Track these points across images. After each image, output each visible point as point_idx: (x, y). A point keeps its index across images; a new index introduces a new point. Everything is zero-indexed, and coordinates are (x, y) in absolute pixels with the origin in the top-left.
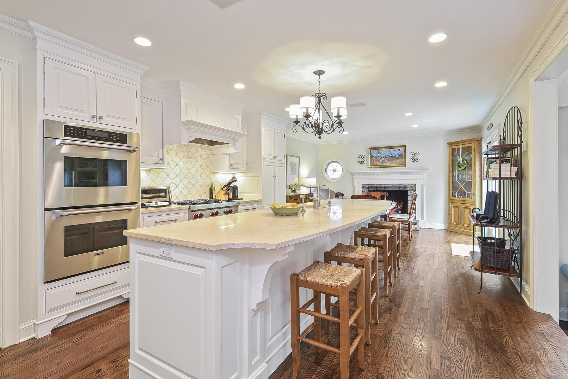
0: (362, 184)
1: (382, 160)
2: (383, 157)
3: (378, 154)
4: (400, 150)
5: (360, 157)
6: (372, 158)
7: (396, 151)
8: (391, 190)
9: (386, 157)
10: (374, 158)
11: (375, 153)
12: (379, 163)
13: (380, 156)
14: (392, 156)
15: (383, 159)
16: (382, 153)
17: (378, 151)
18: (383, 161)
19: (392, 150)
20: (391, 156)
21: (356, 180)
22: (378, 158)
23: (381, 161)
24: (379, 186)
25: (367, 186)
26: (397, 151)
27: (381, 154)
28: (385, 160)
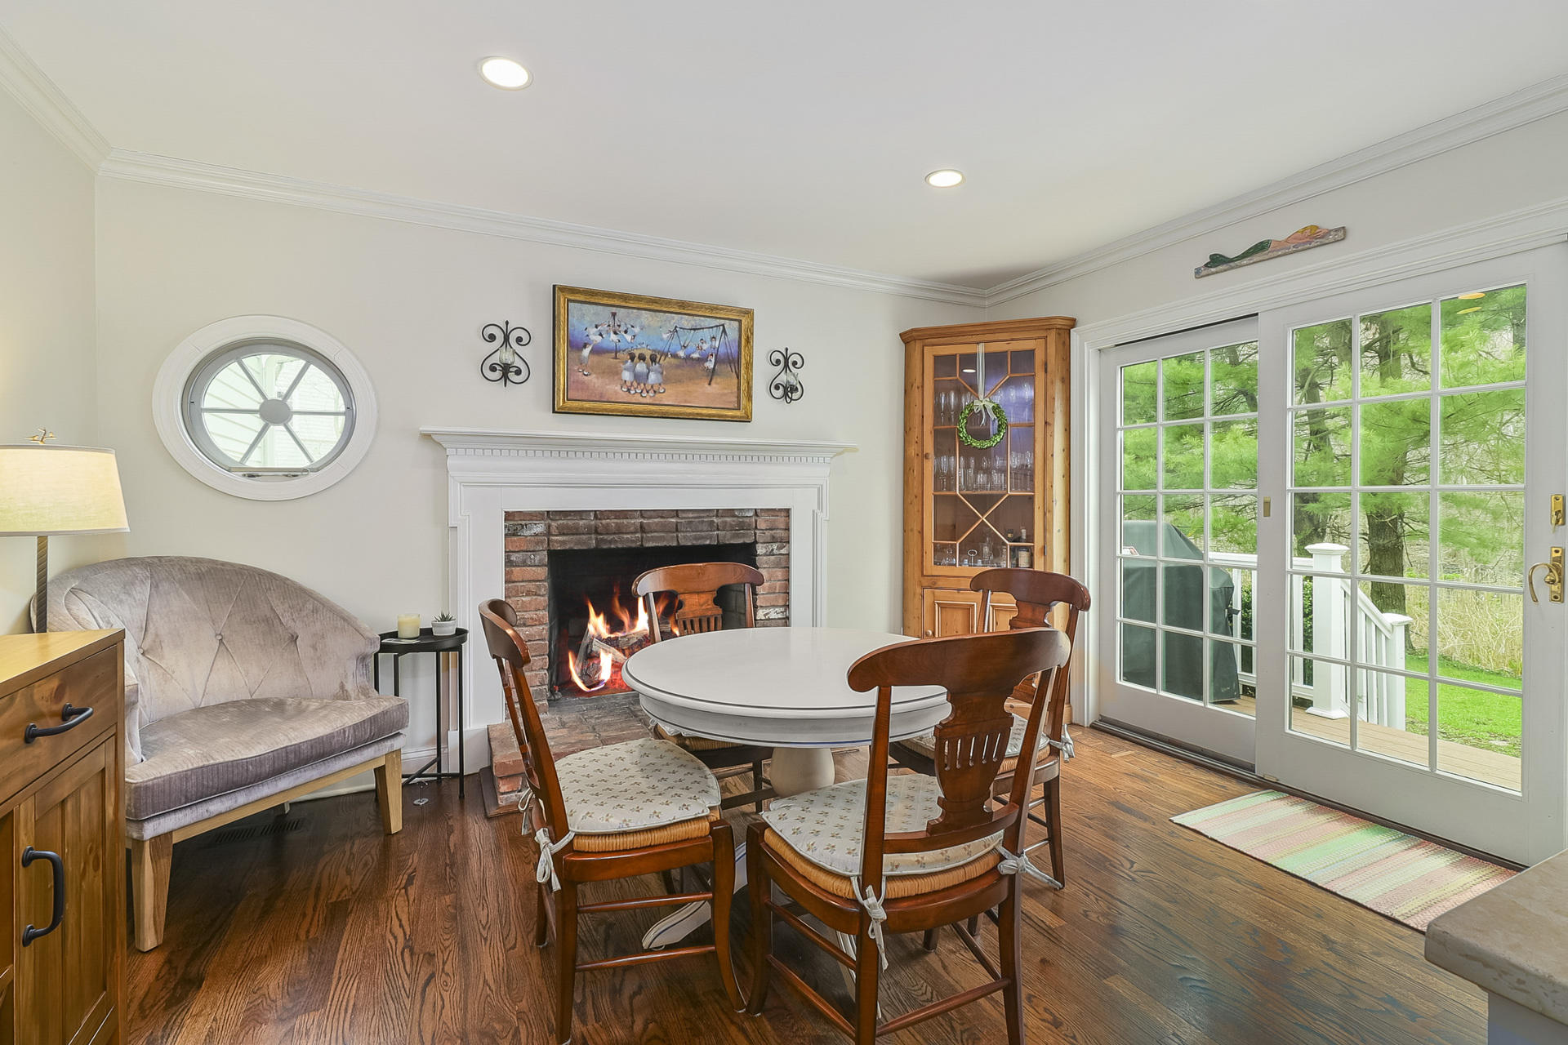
0: (509, 516)
1: (633, 370)
2: (642, 358)
3: (613, 337)
4: (724, 331)
5: (492, 337)
6: (573, 355)
7: (707, 334)
8: (675, 544)
9: (653, 359)
10: (586, 352)
11: (586, 321)
12: (614, 389)
13: (622, 345)
14: (688, 358)
15: (641, 367)
16: (637, 330)
17: (614, 315)
18: (638, 378)
19: (686, 322)
20: (682, 354)
21: (466, 484)
22: (608, 360)
23: (627, 376)
24: (613, 522)
25: (539, 528)
26: (713, 332)
27: (628, 337)
28: (652, 376)
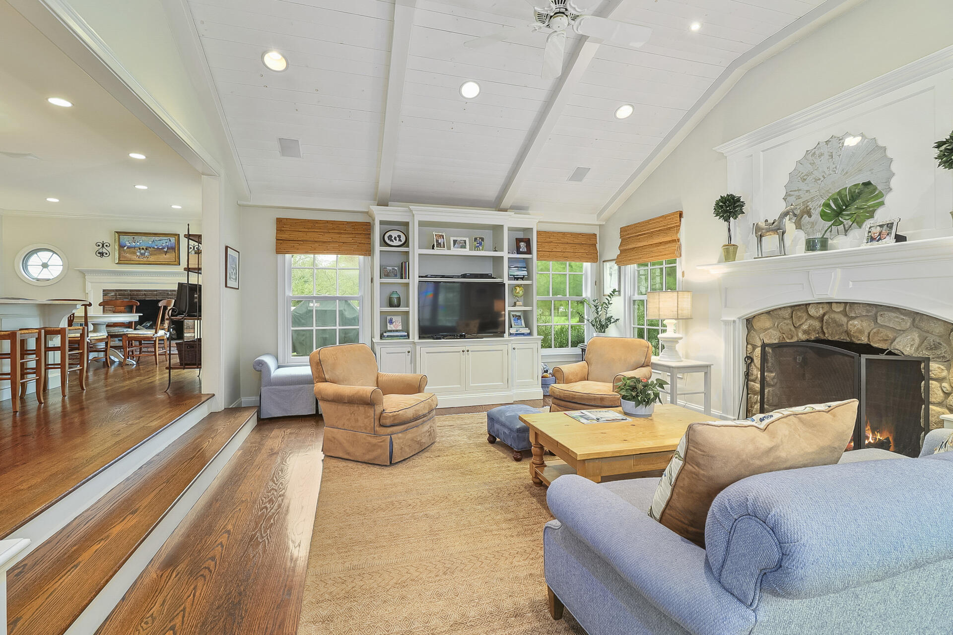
0: (104, 291)
1: (140, 252)
2: (143, 249)
3: (134, 244)
4: (170, 240)
5: (99, 245)
6: (122, 249)
7: (164, 241)
8: (155, 299)
9: (146, 249)
10: (125, 248)
11: (127, 241)
12: (134, 257)
13: (137, 246)
14: (158, 248)
15: (143, 251)
16: (141, 242)
17: (134, 238)
18: (142, 254)
19: (157, 238)
20: (156, 247)
21: (92, 283)
22: (133, 250)
23: (138, 254)
24: (135, 293)
25: (113, 294)
26: (166, 241)
27: (138, 244)
28: (146, 254)
